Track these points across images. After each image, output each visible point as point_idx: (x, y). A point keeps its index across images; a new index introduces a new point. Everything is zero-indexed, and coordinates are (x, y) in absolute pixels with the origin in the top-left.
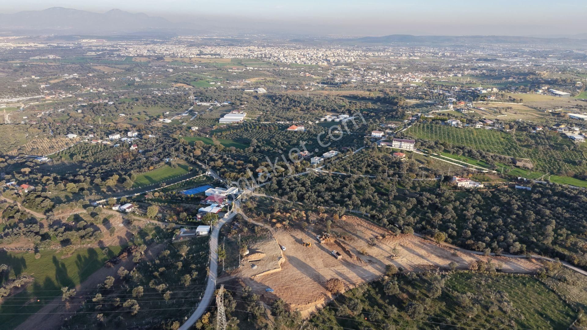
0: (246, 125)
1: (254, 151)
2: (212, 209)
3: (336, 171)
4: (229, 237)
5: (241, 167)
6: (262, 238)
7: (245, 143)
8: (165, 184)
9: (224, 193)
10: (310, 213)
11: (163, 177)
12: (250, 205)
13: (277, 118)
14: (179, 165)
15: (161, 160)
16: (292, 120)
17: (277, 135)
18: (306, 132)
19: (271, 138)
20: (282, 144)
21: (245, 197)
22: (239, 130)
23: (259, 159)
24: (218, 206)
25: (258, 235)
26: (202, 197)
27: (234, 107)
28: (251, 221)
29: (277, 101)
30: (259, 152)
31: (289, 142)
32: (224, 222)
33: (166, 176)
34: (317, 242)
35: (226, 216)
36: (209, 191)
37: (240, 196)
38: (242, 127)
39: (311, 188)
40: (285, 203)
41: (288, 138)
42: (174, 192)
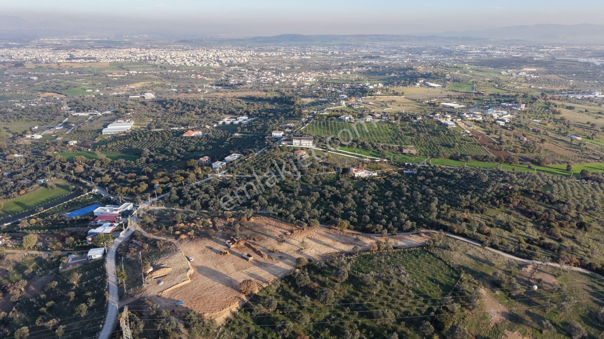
0: (135, 134)
1: (147, 162)
2: (106, 229)
3: (240, 174)
4: (128, 256)
5: (134, 180)
6: (165, 252)
7: (136, 154)
8: (42, 208)
9: (117, 210)
10: (216, 219)
11: (39, 202)
12: (148, 220)
13: (170, 124)
14: (58, 185)
15: (34, 182)
16: (187, 125)
17: (171, 142)
18: (204, 137)
19: (165, 146)
20: (179, 151)
21: (142, 212)
22: (126, 141)
23: (154, 170)
24: (111, 225)
25: (161, 250)
26: (91, 218)
27: (119, 115)
28: (151, 236)
29: (168, 106)
30: (153, 162)
31: (186, 149)
32: (120, 241)
33: (43, 199)
34: (226, 248)
35: (122, 234)
36: (98, 210)
37: (135, 212)
38: (130, 137)
39: (216, 194)
40: (188, 213)
41: (185, 144)
42: (55, 216)
